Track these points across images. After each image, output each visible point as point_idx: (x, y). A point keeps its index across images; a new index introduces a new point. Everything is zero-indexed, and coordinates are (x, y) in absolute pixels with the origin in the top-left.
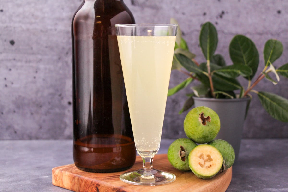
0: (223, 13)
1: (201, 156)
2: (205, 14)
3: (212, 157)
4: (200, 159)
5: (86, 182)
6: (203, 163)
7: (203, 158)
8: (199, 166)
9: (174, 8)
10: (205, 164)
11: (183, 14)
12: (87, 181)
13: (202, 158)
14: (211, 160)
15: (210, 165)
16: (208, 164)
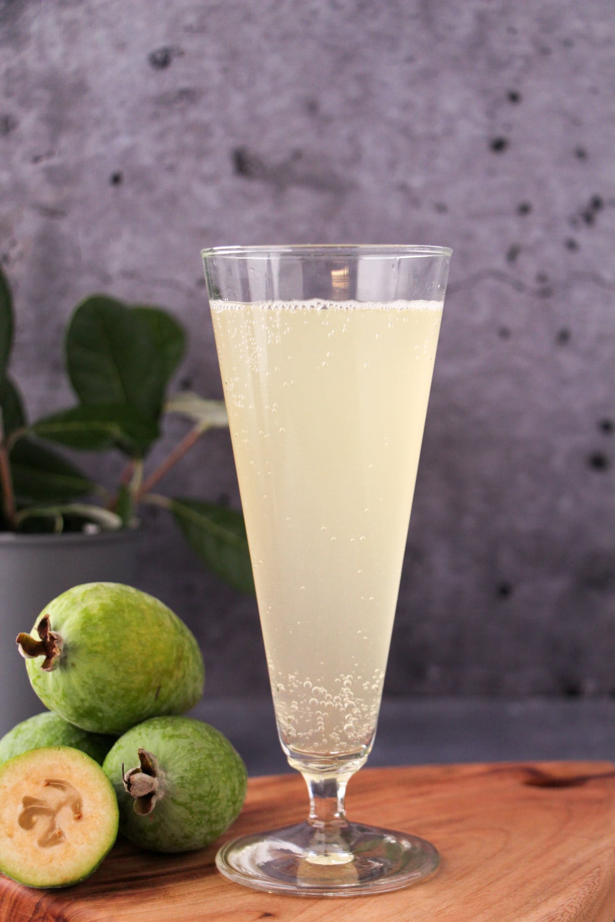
0: (597, 204)
1: (53, 838)
2: (524, 209)
3: (20, 809)
4: (63, 830)
5: (13, 908)
6: (67, 811)
7: (52, 828)
8: (86, 809)
9: (404, 188)
10: (60, 806)
11: (441, 208)
12: (21, 903)
13: (56, 832)
14: (27, 801)
15: (49, 788)
16: (52, 797)
